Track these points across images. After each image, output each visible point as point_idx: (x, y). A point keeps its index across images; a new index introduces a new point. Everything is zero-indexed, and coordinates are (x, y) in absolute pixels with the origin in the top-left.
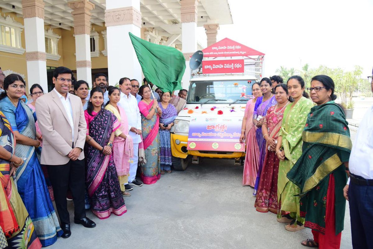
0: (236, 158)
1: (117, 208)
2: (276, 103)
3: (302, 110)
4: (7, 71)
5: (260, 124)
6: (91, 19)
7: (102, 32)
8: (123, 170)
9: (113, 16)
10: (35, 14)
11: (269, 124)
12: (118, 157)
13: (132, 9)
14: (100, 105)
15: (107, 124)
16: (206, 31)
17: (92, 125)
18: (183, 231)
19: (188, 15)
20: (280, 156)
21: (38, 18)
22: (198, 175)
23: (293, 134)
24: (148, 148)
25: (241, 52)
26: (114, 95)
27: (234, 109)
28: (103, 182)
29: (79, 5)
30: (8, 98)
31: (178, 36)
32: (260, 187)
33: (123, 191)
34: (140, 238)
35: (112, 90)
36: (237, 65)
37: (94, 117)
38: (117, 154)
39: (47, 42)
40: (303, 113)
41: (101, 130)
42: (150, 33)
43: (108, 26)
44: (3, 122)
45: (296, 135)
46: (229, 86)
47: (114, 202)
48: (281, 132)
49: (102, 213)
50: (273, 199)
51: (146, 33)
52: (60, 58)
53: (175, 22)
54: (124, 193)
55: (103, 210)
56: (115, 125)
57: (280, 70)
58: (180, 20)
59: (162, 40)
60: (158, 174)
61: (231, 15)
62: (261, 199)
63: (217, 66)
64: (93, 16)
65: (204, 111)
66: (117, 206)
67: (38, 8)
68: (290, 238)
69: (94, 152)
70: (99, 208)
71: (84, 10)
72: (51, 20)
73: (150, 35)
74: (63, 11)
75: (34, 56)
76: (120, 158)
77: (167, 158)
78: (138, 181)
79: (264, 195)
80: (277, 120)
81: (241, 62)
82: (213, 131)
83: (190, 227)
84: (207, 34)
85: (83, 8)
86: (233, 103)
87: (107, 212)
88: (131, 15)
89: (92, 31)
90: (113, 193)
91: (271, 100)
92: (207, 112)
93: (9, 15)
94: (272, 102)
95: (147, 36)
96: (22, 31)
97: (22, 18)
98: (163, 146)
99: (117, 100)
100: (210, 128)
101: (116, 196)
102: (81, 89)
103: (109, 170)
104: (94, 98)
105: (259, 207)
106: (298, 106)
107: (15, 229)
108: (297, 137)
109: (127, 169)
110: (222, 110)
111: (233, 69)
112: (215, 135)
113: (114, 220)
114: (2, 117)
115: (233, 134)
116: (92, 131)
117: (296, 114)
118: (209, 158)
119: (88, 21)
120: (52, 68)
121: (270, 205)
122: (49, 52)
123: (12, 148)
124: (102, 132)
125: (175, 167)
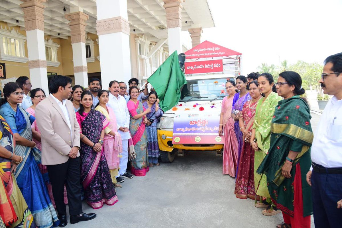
0: (217, 150)
1: (109, 198)
2: (252, 99)
3: (272, 104)
4: (13, 78)
5: (238, 118)
6: (86, 28)
7: (96, 39)
8: (113, 164)
9: (103, 26)
10: (36, 27)
11: (245, 118)
12: (108, 152)
13: (121, 19)
14: (90, 106)
15: (97, 123)
16: (191, 34)
17: (84, 124)
18: (168, 218)
19: (173, 21)
20: (254, 147)
21: (39, 30)
22: (183, 167)
23: (264, 126)
24: (137, 144)
25: (220, 53)
26: (103, 97)
27: (214, 105)
28: (96, 175)
29: (75, 17)
30: (8, 104)
31: (165, 40)
32: (239, 176)
33: (115, 183)
34: (129, 225)
35: (101, 93)
36: (216, 65)
37: (85, 117)
38: (107, 150)
39: (48, 51)
40: (272, 107)
41: (92, 129)
42: (140, 39)
43: (100, 35)
44: (3, 125)
45: (267, 127)
46: (210, 84)
47: (106, 193)
48: (255, 124)
49: (96, 203)
50: (251, 187)
51: (136, 39)
52: (60, 65)
53: (162, 28)
54: (116, 185)
55: (97, 201)
56: (104, 124)
57: (262, 66)
58: (166, 25)
59: (151, 44)
60: (147, 167)
61: (213, 19)
62: (240, 186)
63: (198, 66)
64: (87, 26)
65: (187, 108)
66: (109, 196)
67: (39, 21)
68: (267, 222)
69: (87, 149)
70: (93, 199)
71: (80, 21)
72: (50, 31)
73: (139, 40)
74: (61, 22)
75: (36, 64)
76: (110, 153)
77: (154, 151)
78: (129, 174)
79: (243, 183)
80: (251, 114)
81: (220, 62)
82: (195, 126)
83: (174, 214)
84: (191, 37)
85: (78, 19)
86: (214, 100)
87: (101, 202)
88: (120, 24)
89: (87, 39)
90: (105, 185)
91: (247, 96)
92: (190, 109)
93: (14, 29)
94: (248, 98)
95: (138, 41)
96: (25, 43)
97: (25, 30)
98: (149, 141)
99: (106, 102)
100: (193, 123)
101: (108, 188)
102: (76, 92)
103: (101, 164)
104: (84, 100)
105: (238, 194)
106: (268, 100)
107: (14, 220)
108: (267, 128)
109: (117, 163)
110: (203, 107)
111: (213, 68)
112: (197, 129)
113: (107, 209)
114: (2, 120)
115: (213, 128)
116: (84, 130)
117: (267, 108)
118: (192, 150)
119: (83, 30)
120: (52, 74)
121: (249, 192)
122: (50, 60)
123: (11, 147)
124: (94, 131)
125: (162, 160)
